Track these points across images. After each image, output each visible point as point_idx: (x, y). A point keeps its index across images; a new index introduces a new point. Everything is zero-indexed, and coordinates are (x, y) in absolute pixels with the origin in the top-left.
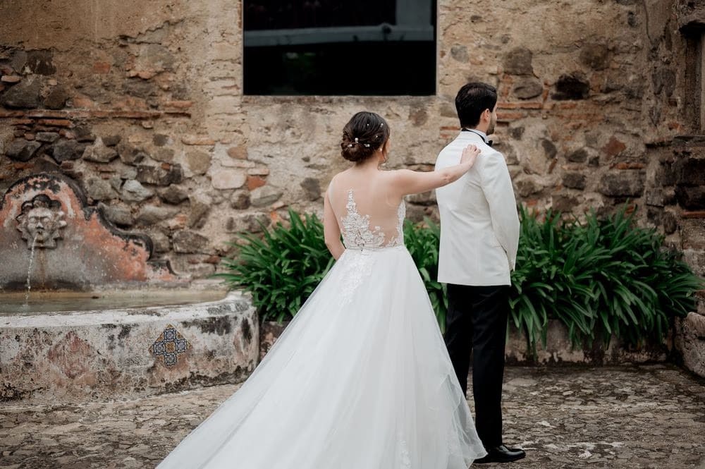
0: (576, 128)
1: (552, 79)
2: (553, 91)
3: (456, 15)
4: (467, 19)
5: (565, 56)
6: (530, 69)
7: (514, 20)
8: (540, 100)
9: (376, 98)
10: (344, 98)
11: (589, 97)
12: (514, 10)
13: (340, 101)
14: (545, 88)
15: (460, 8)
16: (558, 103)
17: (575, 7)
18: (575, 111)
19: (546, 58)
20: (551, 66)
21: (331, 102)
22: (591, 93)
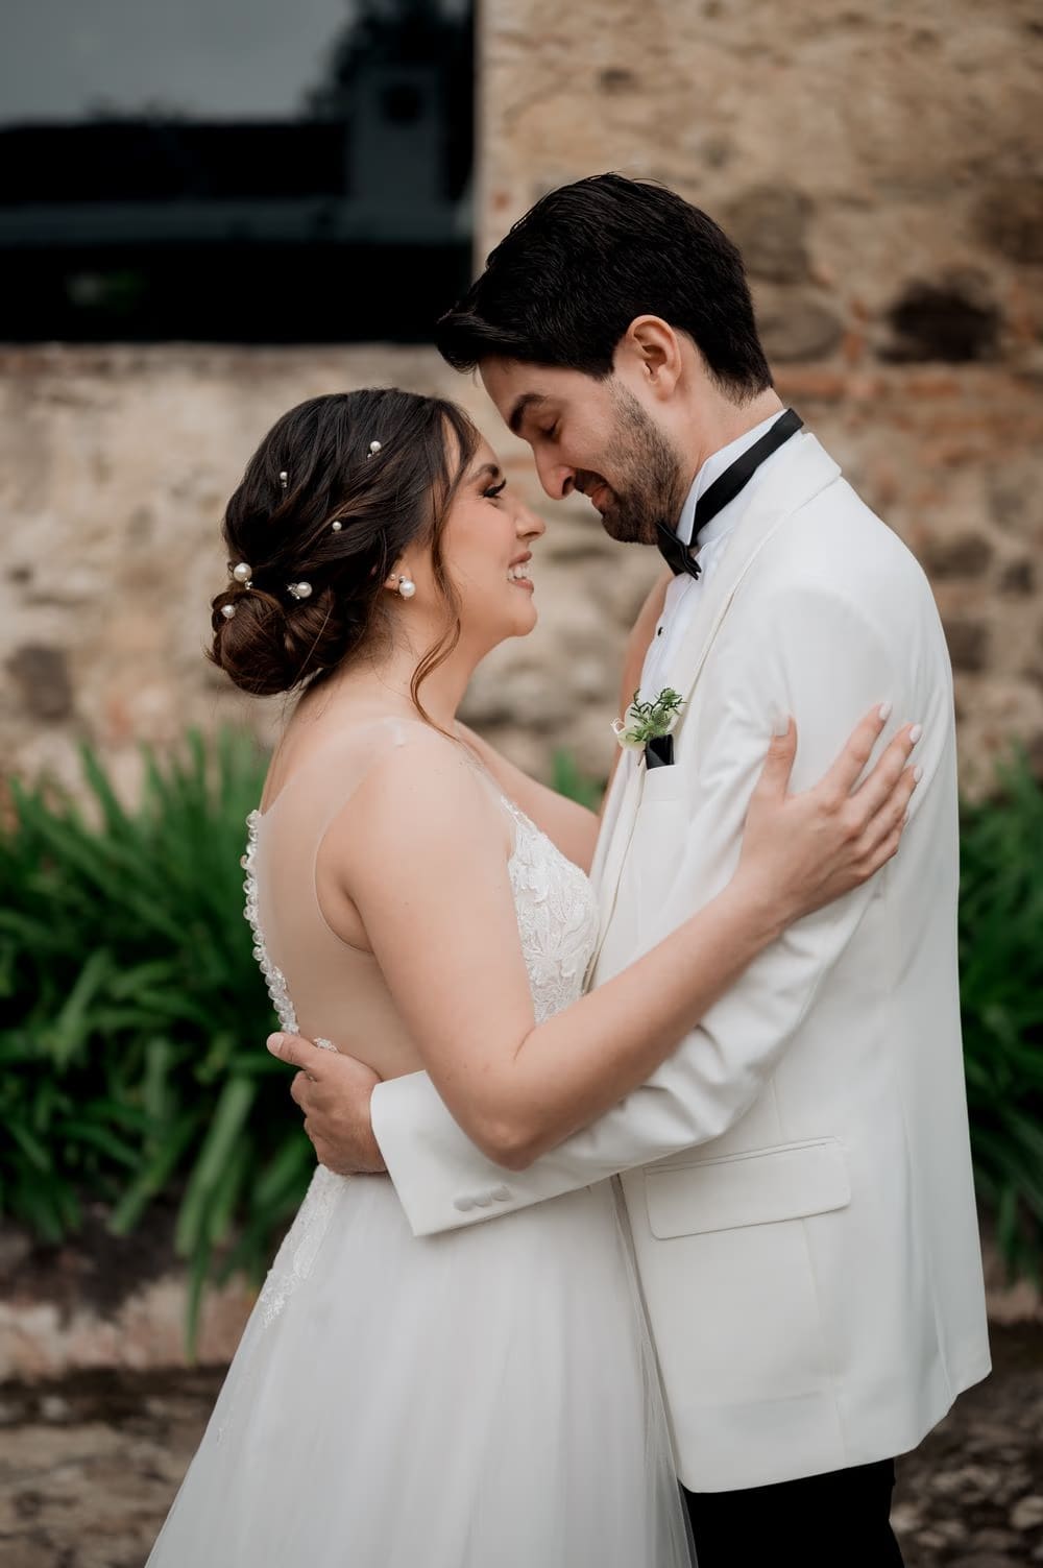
0: (956, 462)
1: (878, 292)
2: (882, 335)
3: (549, 65)
4: (588, 80)
5: (919, 214)
6: (801, 257)
7: (748, 86)
8: (834, 368)
9: (268, 357)
10: (156, 354)
11: (998, 358)
12: (748, 52)
13: (138, 369)
14: (851, 323)
15: (565, 42)
16: (897, 377)
17: (957, 46)
18: (952, 407)
19: (854, 222)
20: (875, 250)
21: (103, 370)
22: (1007, 342)
